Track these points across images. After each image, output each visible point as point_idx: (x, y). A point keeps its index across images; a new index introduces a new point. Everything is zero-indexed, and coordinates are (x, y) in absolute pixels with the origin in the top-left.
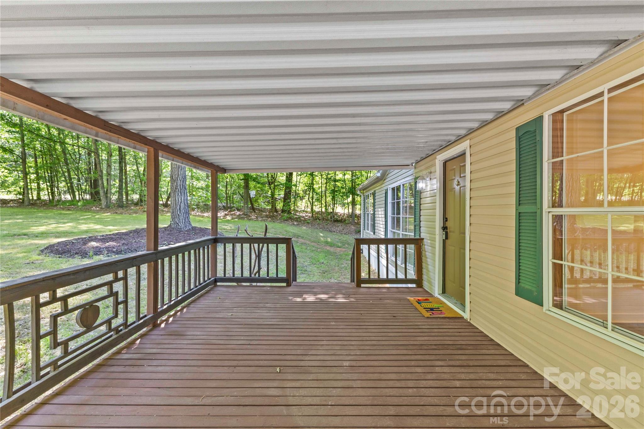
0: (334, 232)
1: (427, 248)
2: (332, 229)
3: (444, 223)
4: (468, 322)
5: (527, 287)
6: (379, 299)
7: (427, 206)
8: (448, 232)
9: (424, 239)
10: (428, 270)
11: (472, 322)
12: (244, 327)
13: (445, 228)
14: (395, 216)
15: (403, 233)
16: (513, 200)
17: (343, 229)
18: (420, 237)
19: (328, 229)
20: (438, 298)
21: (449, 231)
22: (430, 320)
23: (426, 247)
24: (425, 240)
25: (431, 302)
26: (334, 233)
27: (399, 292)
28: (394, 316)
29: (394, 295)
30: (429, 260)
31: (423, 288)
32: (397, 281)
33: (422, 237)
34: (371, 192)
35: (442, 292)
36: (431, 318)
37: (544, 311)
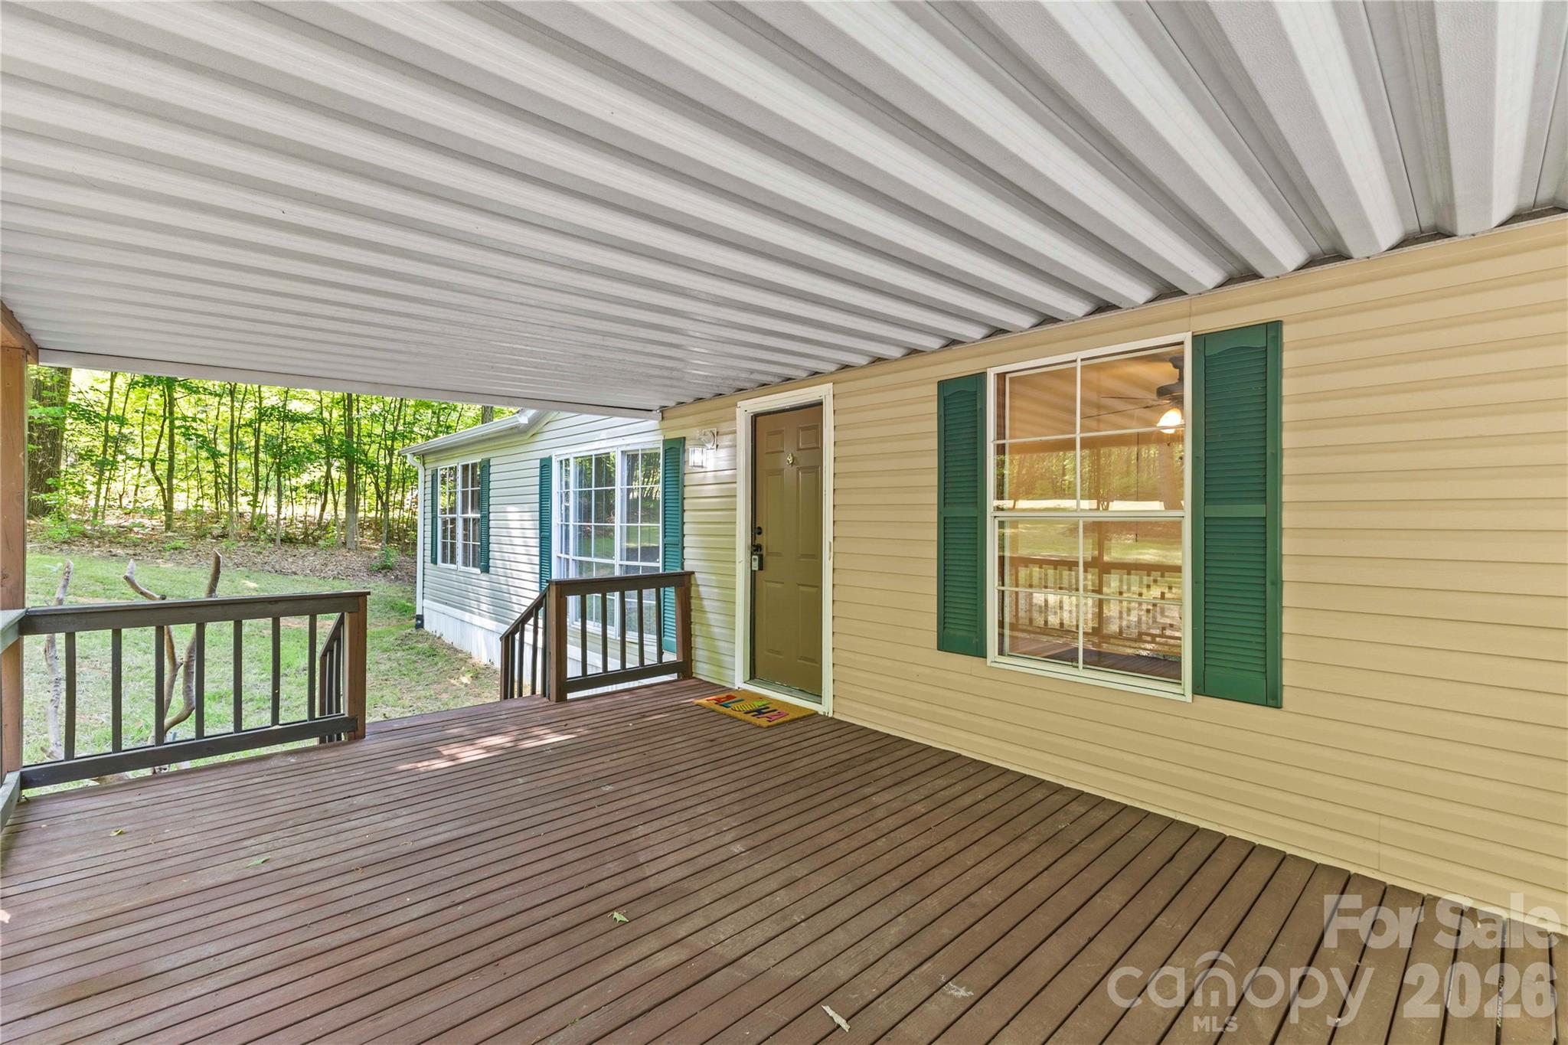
0: (295, 573)
1: (706, 590)
2: (285, 564)
3: (753, 538)
4: (832, 718)
5: (959, 633)
6: (639, 716)
7: (704, 503)
8: (764, 555)
9: (693, 573)
10: (710, 637)
11: (837, 716)
12: (364, 875)
13: (756, 549)
14: (593, 524)
15: (622, 563)
16: (933, 498)
17: (326, 565)
18: (683, 569)
19: (267, 567)
20: (744, 690)
21: (767, 552)
22: (776, 731)
23: (701, 589)
24: (697, 575)
25: (742, 700)
26: (295, 577)
27: (661, 694)
28: (711, 741)
29: (659, 703)
30: (710, 616)
31: (694, 678)
32: (644, 672)
33: (687, 568)
34: (470, 462)
35: (748, 678)
36: (772, 726)
37: (989, 664)
